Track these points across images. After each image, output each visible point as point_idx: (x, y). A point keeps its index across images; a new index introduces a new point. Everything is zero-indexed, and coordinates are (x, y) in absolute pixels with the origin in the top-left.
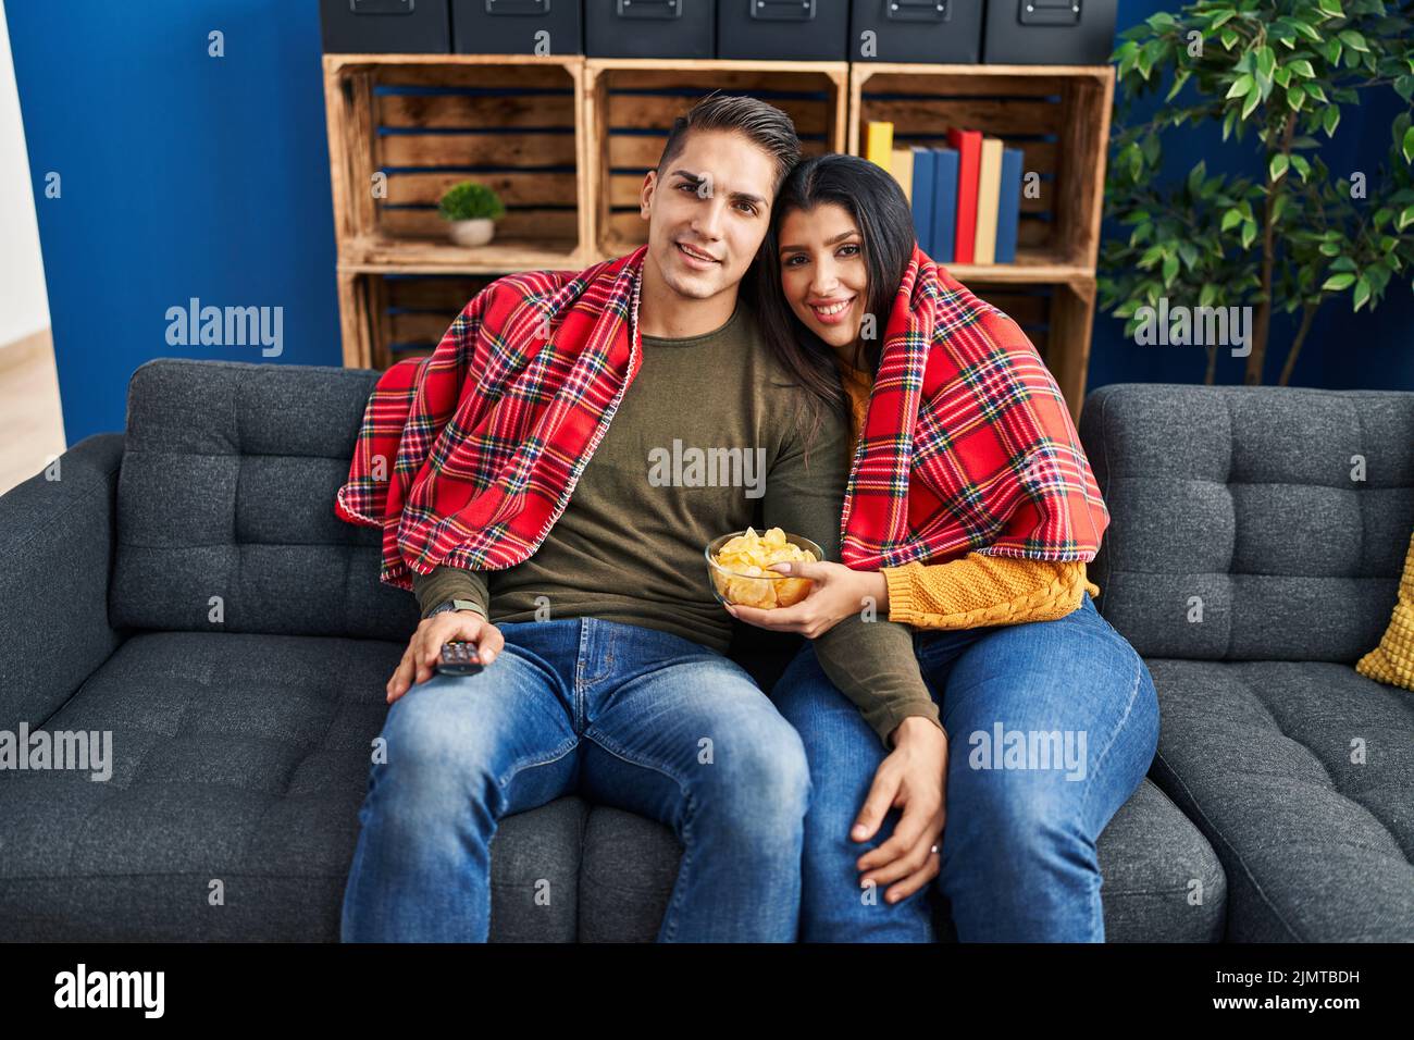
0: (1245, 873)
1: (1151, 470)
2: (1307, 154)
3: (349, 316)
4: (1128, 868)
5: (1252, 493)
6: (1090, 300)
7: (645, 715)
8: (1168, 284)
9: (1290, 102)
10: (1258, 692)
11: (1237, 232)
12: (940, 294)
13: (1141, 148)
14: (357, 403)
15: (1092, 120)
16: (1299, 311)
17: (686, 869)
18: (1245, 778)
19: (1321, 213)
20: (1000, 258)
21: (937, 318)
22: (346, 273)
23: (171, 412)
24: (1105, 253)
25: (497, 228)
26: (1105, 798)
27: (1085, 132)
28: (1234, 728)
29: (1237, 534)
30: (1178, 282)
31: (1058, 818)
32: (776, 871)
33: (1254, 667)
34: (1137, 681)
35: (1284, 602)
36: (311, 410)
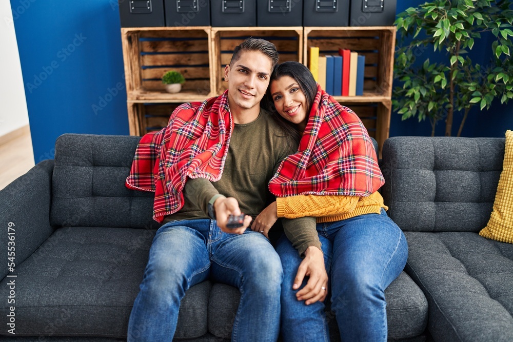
0: (434, 302)
1: (406, 166)
2: (463, 56)
3: (131, 118)
4: (394, 301)
5: (442, 173)
6: (390, 108)
7: (230, 251)
8: (416, 102)
9: (456, 37)
10: (444, 242)
11: (440, 83)
12: (329, 104)
13: (406, 55)
14: (133, 148)
15: (389, 45)
16: (463, 110)
17: (241, 301)
18: (436, 271)
19: (470, 76)
20: (357, 94)
21: (326, 112)
22: (130, 103)
23: (70, 152)
24: (394, 91)
25: (182, 87)
26: (388, 277)
27: (387, 49)
28: (434, 254)
29: (437, 188)
30: (420, 101)
31: (373, 283)
32: (271, 301)
33: (443, 234)
34: (400, 238)
35: (453, 211)
36: (117, 151)
